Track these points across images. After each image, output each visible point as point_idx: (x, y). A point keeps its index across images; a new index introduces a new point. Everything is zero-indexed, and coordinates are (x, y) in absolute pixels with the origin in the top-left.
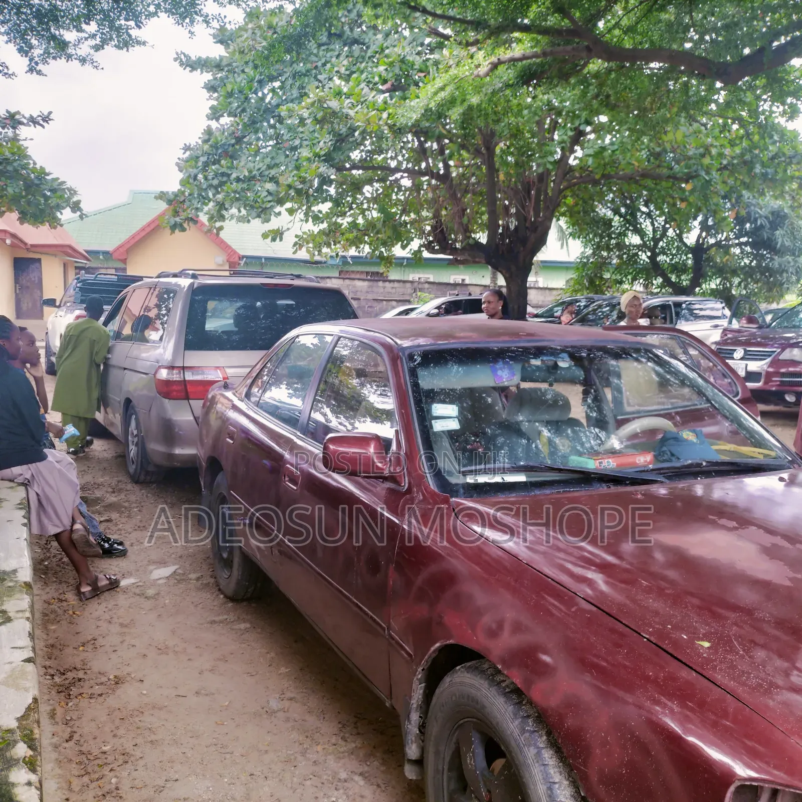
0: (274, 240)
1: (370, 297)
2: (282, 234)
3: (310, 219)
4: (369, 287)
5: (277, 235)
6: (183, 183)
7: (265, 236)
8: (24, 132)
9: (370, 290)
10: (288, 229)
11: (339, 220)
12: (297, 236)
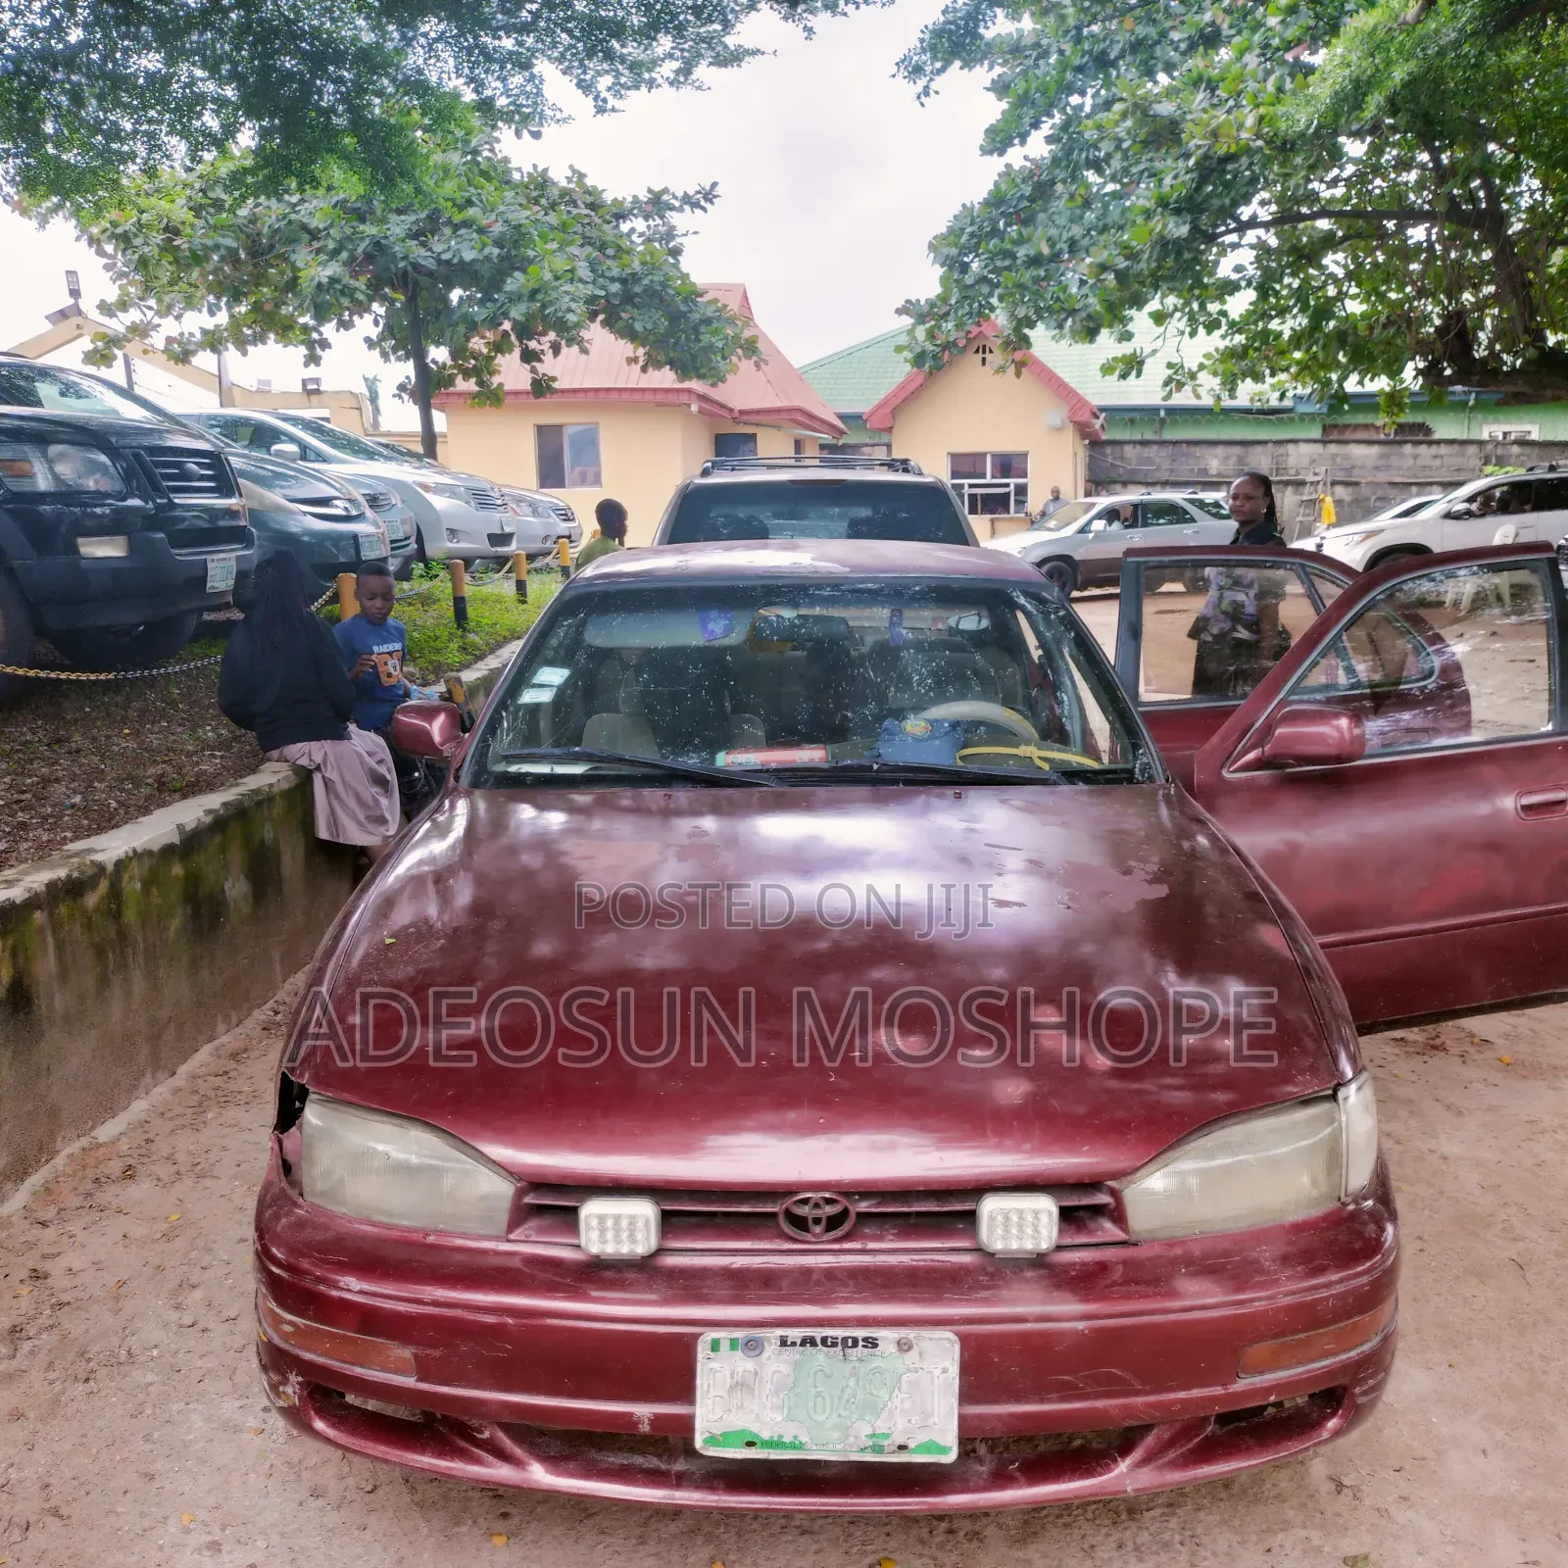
0: (1124, 376)
1: (1382, 477)
2: (1141, 363)
3: (1201, 328)
4: (1382, 456)
5: (1132, 365)
6: (944, 280)
7: (1107, 369)
8: (680, 220)
9: (1383, 462)
10: (1154, 352)
11: (1274, 325)
12: (1170, 365)
